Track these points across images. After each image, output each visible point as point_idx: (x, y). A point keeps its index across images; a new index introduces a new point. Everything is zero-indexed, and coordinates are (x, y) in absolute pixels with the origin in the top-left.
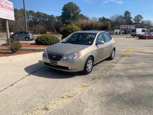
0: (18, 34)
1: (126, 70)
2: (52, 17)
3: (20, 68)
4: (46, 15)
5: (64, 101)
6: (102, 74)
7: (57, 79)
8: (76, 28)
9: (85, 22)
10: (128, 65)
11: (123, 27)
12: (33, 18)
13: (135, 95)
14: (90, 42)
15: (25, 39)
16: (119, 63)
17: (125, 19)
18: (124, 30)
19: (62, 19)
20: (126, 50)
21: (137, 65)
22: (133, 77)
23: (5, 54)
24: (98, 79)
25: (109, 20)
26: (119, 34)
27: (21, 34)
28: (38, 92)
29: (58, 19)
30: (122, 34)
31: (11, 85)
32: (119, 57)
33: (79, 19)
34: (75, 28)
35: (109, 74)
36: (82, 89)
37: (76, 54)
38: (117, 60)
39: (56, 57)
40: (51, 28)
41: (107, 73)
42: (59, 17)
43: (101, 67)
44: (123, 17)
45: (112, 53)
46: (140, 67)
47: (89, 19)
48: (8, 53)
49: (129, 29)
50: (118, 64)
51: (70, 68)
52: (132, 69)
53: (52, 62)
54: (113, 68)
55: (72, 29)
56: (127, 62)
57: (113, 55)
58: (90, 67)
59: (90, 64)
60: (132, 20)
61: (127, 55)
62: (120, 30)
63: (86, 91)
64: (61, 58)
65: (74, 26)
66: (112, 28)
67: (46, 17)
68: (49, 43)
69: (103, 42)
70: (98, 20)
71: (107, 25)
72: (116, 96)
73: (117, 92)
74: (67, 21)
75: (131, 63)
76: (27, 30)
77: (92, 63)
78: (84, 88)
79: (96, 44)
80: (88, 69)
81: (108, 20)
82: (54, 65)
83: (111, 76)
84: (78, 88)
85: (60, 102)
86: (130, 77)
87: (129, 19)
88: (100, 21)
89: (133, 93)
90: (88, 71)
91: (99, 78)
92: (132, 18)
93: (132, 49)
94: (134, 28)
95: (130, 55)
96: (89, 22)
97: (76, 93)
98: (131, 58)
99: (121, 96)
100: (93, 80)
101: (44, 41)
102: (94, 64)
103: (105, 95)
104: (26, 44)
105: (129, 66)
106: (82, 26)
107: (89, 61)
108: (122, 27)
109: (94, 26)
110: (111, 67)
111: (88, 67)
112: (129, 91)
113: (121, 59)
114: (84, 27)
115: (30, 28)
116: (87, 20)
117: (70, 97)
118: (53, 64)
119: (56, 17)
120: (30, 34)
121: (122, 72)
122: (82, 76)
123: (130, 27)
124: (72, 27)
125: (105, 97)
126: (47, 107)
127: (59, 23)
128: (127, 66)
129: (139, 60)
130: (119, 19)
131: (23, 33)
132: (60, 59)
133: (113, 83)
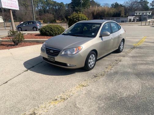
0: (26, 24)
1: (135, 65)
2: (61, 5)
3: (19, 62)
4: (55, 2)
5: (56, 104)
6: (106, 71)
7: (54, 76)
8: (83, 16)
9: (96, 8)
10: (138, 59)
11: (138, 13)
12: (42, 6)
13: (141, 99)
14: (93, 34)
15: (33, 29)
16: (128, 56)
17: (141, 4)
18: (139, 17)
19: (72, 7)
20: (138, 40)
21: (149, 60)
22: (141, 75)
23: (8, 46)
24: (101, 77)
25: (123, 6)
26: (132, 22)
27: (29, 24)
28: (31, 92)
29: (68, 7)
30: (137, 21)
31: (5, 83)
32: (129, 49)
33: (90, 6)
34: (81, 17)
35: (115, 71)
36: (80, 89)
37: (75, 49)
38: (126, 53)
39: (54, 52)
40: (61, 16)
41: (112, 69)
42: (69, 5)
43: (106, 61)
44: (139, 2)
45: (120, 45)
46: (152, 62)
47: (101, 5)
48: (11, 45)
49: (145, 15)
50: (126, 58)
51: (68, 65)
52: (142, 64)
53: (49, 57)
54: (119, 62)
55: (79, 17)
56: (138, 55)
57: (121, 47)
58: (92, 63)
59: (93, 59)
60: (149, 5)
61: (138, 47)
62: (134, 17)
63: (84, 92)
64: (59, 53)
65: (81, 15)
66: (125, 14)
67: (56, 4)
68: (54, 33)
69: (109, 33)
70: (110, 6)
71: (120, 12)
72: (117, 100)
73: (119, 95)
74: (76, 8)
75: (143, 56)
76: (35, 19)
77: (95, 58)
78: (82, 88)
79: (101, 36)
80: (89, 65)
81: (121, 5)
82: (52, 61)
83: (116, 73)
84: (75, 88)
85: (52, 106)
86: (139, 75)
87: (146, 4)
88: (113, 7)
89: (139, 97)
90: (90, 67)
91: (101, 75)
92: (148, 3)
93: (146, 38)
94: (150, 14)
95: (141, 46)
96: (100, 9)
97: (71, 94)
98: (142, 50)
99: (123, 100)
100: (94, 78)
101: (48, 31)
102: (97, 59)
103: (105, 99)
104: (31, 34)
105: (139, 61)
106: (93, 13)
107: (91, 56)
108: (136, 13)
109: (106, 13)
110: (118, 62)
111: (90, 63)
112: (135, 93)
113: (131, 52)
114: (95, 14)
115: (40, 17)
116: (98, 6)
117: (64, 99)
118: (51, 59)
119: (66, 4)
120: (38, 24)
121: (129, 68)
122: (83, 73)
123: (146, 13)
124: (79, 16)
125: (104, 101)
126: (36, 112)
127: (69, 11)
128: (136, 61)
129: (152, 52)
130: (134, 5)
131: (30, 23)
132: (58, 55)
133: (117, 82)
